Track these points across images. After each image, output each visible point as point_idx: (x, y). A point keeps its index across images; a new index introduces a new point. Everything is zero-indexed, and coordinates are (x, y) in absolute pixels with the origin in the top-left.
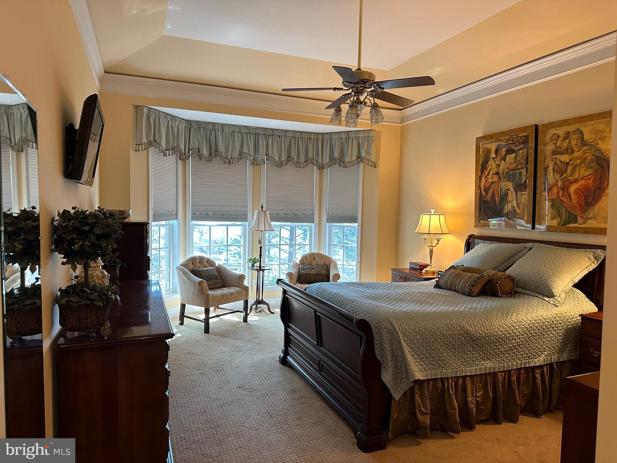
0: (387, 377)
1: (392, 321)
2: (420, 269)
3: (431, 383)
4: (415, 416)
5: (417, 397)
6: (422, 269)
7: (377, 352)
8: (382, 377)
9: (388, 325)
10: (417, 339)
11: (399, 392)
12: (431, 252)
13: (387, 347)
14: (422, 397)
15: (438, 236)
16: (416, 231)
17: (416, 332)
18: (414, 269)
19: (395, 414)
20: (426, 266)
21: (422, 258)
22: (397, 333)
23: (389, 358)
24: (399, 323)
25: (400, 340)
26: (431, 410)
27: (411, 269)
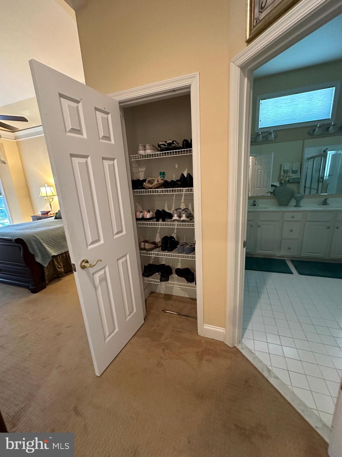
0: (38, 260)
1: (35, 236)
2: (47, 214)
3: (61, 256)
4: (57, 270)
5: (56, 263)
6: (48, 213)
7: (31, 251)
8: (36, 260)
9: (34, 238)
10: (50, 240)
11: (47, 264)
12: (50, 205)
13: (36, 247)
14: (58, 262)
15: (52, 197)
16: (40, 196)
17: (48, 238)
18: (44, 214)
19: (47, 273)
20: (49, 212)
21: (46, 208)
22: (39, 240)
23: (38, 251)
24: (39, 236)
25: (41, 242)
26: (63, 266)
27: (42, 214)
